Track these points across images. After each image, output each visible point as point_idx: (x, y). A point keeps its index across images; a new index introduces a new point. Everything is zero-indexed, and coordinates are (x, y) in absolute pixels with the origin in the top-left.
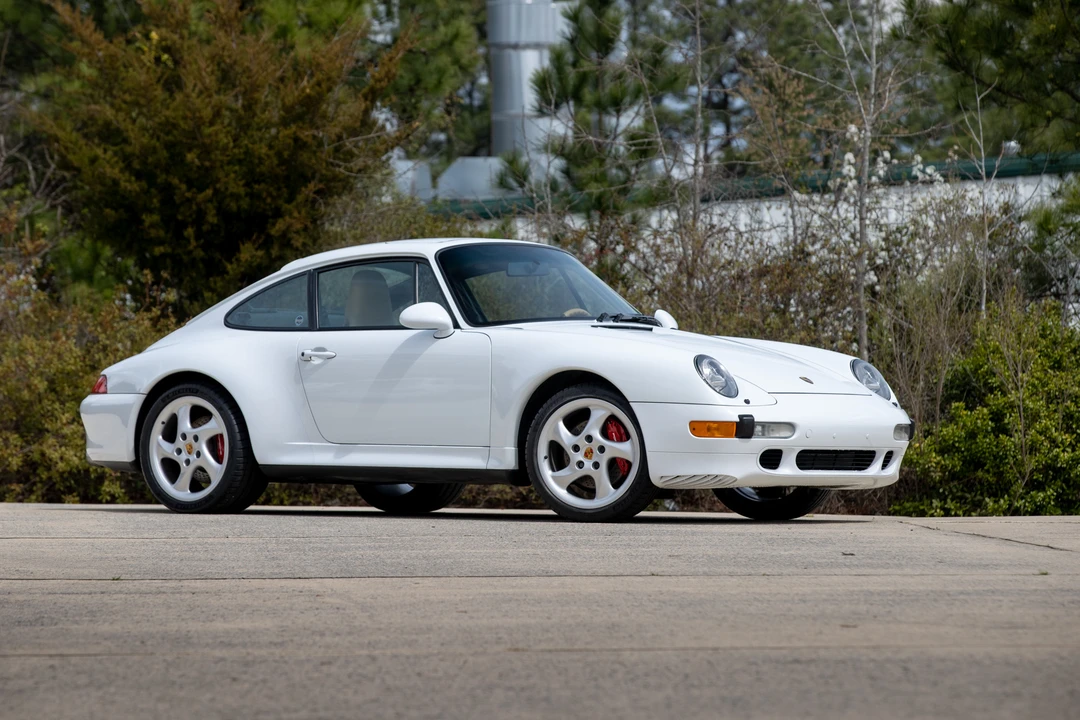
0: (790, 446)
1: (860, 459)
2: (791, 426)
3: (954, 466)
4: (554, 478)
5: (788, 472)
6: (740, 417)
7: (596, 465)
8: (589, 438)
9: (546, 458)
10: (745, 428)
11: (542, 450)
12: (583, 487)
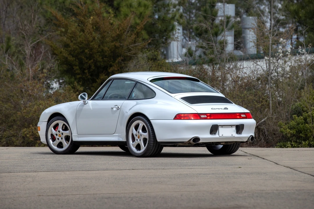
3: (293, 133)
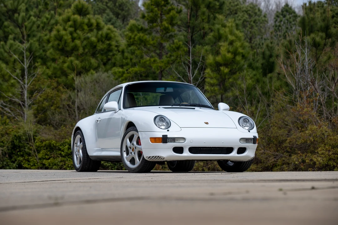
0: (186, 145)
1: (229, 150)
2: (184, 139)
4: (126, 158)
5: (187, 154)
6: (163, 135)
7: (134, 153)
8: (133, 144)
9: (124, 151)
10: (165, 139)
11: (124, 149)
12: (132, 161)
